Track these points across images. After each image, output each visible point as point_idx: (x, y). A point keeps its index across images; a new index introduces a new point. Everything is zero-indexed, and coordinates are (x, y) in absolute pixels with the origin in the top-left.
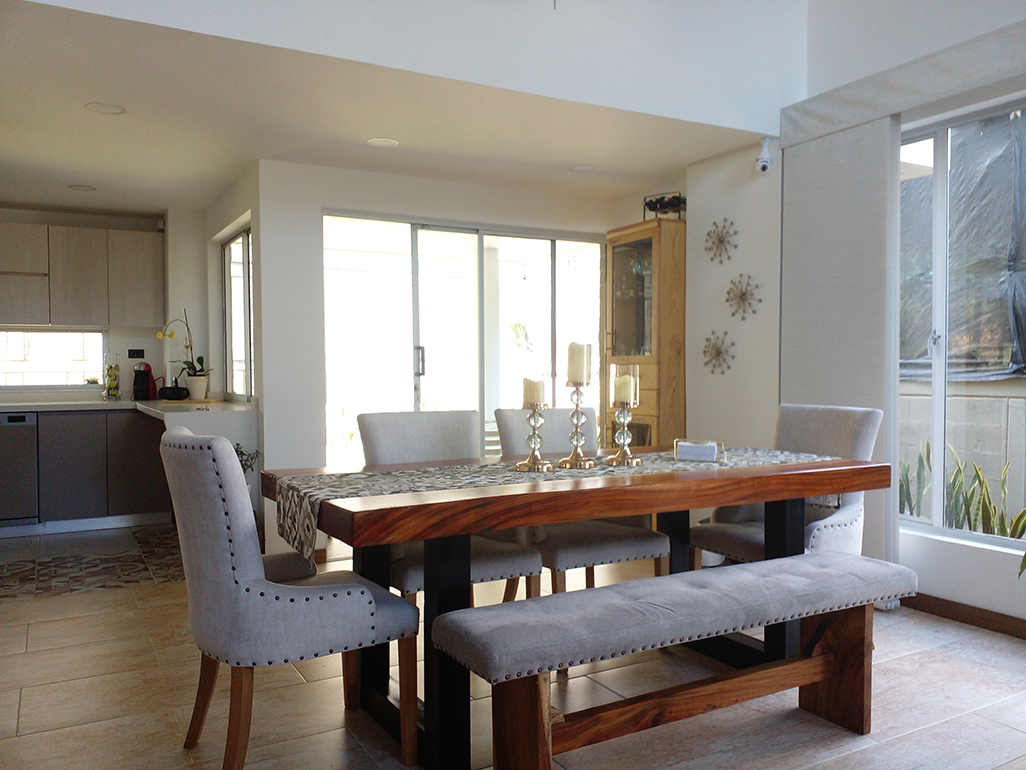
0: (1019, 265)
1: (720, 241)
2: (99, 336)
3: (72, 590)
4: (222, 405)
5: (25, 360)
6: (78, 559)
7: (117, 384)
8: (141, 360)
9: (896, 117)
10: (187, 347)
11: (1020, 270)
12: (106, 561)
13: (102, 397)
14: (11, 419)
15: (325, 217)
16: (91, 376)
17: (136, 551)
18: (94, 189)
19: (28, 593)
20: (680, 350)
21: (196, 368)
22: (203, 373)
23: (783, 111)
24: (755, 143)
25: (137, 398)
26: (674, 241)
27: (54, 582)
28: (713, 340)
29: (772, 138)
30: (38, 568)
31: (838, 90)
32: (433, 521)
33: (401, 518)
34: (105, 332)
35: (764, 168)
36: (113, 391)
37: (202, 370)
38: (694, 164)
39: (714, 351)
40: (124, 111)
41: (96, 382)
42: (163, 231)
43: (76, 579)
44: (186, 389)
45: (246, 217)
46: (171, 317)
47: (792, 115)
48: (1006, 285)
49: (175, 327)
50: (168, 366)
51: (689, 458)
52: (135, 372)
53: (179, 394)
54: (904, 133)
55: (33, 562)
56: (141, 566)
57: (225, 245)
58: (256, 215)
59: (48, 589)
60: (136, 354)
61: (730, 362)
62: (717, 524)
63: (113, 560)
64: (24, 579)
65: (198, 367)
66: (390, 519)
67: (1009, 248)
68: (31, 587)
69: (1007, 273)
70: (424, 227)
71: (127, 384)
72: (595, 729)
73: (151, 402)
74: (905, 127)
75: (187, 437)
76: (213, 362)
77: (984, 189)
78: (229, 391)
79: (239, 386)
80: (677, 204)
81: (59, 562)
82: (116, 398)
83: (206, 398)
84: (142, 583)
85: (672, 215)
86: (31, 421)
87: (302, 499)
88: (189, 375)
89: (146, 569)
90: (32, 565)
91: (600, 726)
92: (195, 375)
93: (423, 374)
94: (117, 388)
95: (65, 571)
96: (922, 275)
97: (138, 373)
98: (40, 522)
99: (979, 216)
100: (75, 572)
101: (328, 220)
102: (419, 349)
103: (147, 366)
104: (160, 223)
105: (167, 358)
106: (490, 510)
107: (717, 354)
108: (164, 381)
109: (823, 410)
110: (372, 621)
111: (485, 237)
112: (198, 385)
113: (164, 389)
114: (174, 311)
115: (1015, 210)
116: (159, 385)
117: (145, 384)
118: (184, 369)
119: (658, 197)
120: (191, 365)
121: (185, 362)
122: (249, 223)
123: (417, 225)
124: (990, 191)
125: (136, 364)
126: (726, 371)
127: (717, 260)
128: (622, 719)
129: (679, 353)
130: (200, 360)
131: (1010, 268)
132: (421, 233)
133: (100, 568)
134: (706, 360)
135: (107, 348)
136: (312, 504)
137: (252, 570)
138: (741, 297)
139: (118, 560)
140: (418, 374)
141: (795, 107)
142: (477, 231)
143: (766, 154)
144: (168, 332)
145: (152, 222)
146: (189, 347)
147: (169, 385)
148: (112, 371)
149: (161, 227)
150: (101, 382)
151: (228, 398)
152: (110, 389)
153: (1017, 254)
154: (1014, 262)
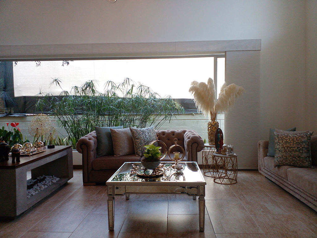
0: (6, 90)
48: (3, 95)
67: (3, 85)
115: (4, 76)
131: (4, 91)
153: (5, 87)
154: (5, 89)
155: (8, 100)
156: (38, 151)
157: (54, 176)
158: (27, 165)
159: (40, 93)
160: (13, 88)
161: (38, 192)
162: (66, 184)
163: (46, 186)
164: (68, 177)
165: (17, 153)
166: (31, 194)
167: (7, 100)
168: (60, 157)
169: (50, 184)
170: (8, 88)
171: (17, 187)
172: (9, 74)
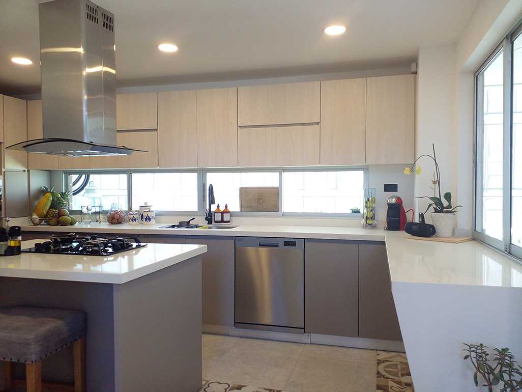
7: (374, 215)
10: (434, 183)
14: (286, 244)
16: (355, 206)
21: (442, 205)
22: (449, 210)
25: (389, 228)
34: (365, 170)
36: (370, 220)
37: (448, 207)
41: (358, 212)
42: (416, 73)
44: (432, 226)
50: (417, 201)
52: (388, 205)
53: (424, 231)
60: (390, 188)
65: (445, 203)
71: (381, 216)
76: (461, 199)
78: (478, 229)
82: (373, 227)
83: (453, 235)
86: (300, 246)
88: (436, 211)
92: (441, 212)
94: (373, 218)
97: (390, 205)
103: (399, 199)
104: (414, 65)
105: (417, 193)
108: (413, 216)
112: (442, 222)
113: (413, 223)
118: (430, 205)
120: (437, 201)
121: (431, 198)
125: (390, 198)
130: (448, 196)
135: (367, 184)
144: (417, 168)
146: (437, 182)
147: (417, 220)
148: (369, 203)
149: (413, 69)
150: (362, 212)
151: (478, 238)
152: (367, 218)
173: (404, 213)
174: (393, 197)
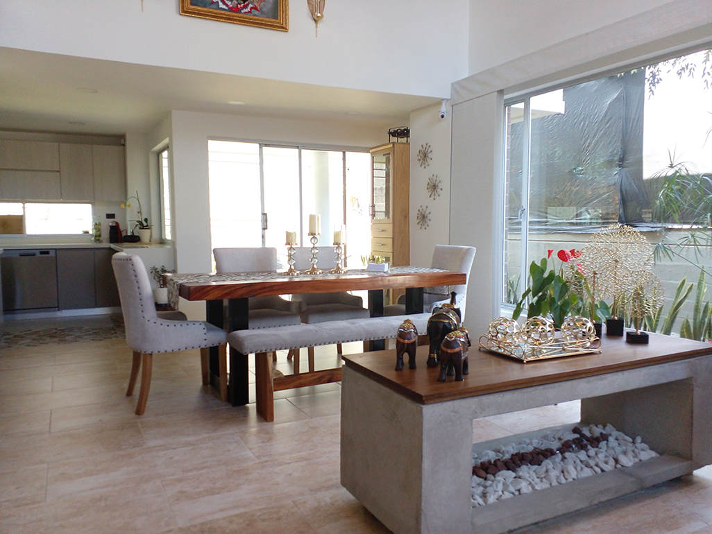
0: (625, 164)
1: (424, 156)
2: (89, 207)
3: (76, 341)
4: (159, 245)
5: (46, 219)
6: (80, 328)
7: (100, 234)
8: (113, 220)
9: (501, 92)
11: (626, 167)
12: (95, 329)
13: (92, 241)
14: (42, 253)
15: (209, 141)
16: (86, 230)
17: (111, 325)
18: (84, 124)
19: (54, 342)
20: (406, 216)
21: (144, 224)
22: (148, 227)
23: (452, 84)
24: (438, 102)
25: (111, 242)
26: (402, 155)
27: (67, 338)
28: (421, 211)
29: (448, 100)
30: (58, 332)
31: (475, 75)
32: (226, 291)
33: (211, 290)
34: (93, 204)
35: (443, 116)
36: (98, 237)
37: (147, 226)
38: (413, 111)
39: (421, 217)
40: (96, 92)
41: (88, 233)
42: (124, 145)
43: (79, 337)
44: (138, 236)
45: (166, 141)
46: (129, 195)
47: (458, 86)
48: (617, 176)
49: (132, 202)
50: (128, 223)
51: (373, 270)
52: (110, 226)
53: (134, 239)
54: (505, 100)
55: (56, 329)
56: (113, 332)
57: (159, 153)
58: (171, 140)
59: (64, 341)
60: (110, 216)
61: (429, 223)
62: (399, 305)
63: (98, 329)
64: (52, 336)
65: (145, 224)
66: (206, 290)
67: (619, 153)
68: (56, 339)
69: (618, 169)
70: (266, 145)
71: (105, 234)
72: (299, 381)
73: (119, 244)
74: (506, 97)
75: (124, 256)
76: (154, 221)
77: (607, 118)
78: (163, 238)
79: (168, 236)
80: (405, 133)
81: (71, 330)
82: (100, 241)
83: (150, 241)
84: (113, 339)
85: (404, 140)
86: (52, 254)
87: (174, 284)
88: (140, 228)
89: (116, 333)
90: (55, 331)
91: (301, 381)
92: (143, 229)
93: (266, 228)
94: (100, 236)
95: (72, 333)
96: (575, 169)
97: (111, 227)
98: (59, 310)
99: (605, 134)
100: (79, 334)
101: (210, 142)
102: (264, 214)
103: (117, 223)
105: (128, 219)
106: (253, 288)
107: (423, 218)
108: (127, 232)
109: (453, 248)
110: (205, 337)
111: (302, 150)
112: (145, 235)
113: (127, 236)
114: (131, 193)
115: (623, 131)
116: (124, 234)
117: (117, 235)
118: (137, 225)
119: (396, 130)
120: (141, 223)
121: (137, 221)
122: (168, 144)
123: (263, 144)
124: (610, 119)
125: (110, 222)
126: (427, 228)
127: (423, 166)
128: (313, 378)
129: (406, 217)
130: (146, 220)
131: (620, 166)
132: (264, 148)
133: (91, 332)
134: (418, 221)
135: (94, 213)
136: (177, 285)
137: (151, 312)
138: (433, 187)
139: (101, 329)
140: (265, 228)
141: (457, 83)
142: (298, 147)
143: (444, 109)
144: (128, 204)
145: (117, 140)
146: (140, 212)
147: (129, 234)
148: (97, 226)
149: (123, 142)
150: (91, 232)
151: (162, 242)
152: (96, 236)
153: (623, 157)
154: (622, 162)
155: (628, 188)
156: (564, 349)
157: (639, 439)
158: (476, 399)
159: (672, 165)
160: (642, 158)
161: (548, 486)
162: (683, 481)
163: (587, 472)
164: (689, 458)
165: (449, 351)
166: (518, 487)
167: (626, 190)
168: (649, 384)
169: (608, 468)
170: (631, 159)
171: (426, 464)
172: (633, 122)
173: (121, 232)
174: (114, 222)
